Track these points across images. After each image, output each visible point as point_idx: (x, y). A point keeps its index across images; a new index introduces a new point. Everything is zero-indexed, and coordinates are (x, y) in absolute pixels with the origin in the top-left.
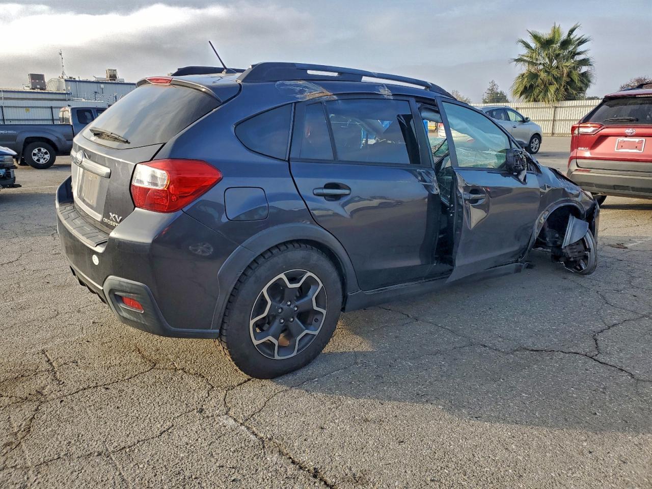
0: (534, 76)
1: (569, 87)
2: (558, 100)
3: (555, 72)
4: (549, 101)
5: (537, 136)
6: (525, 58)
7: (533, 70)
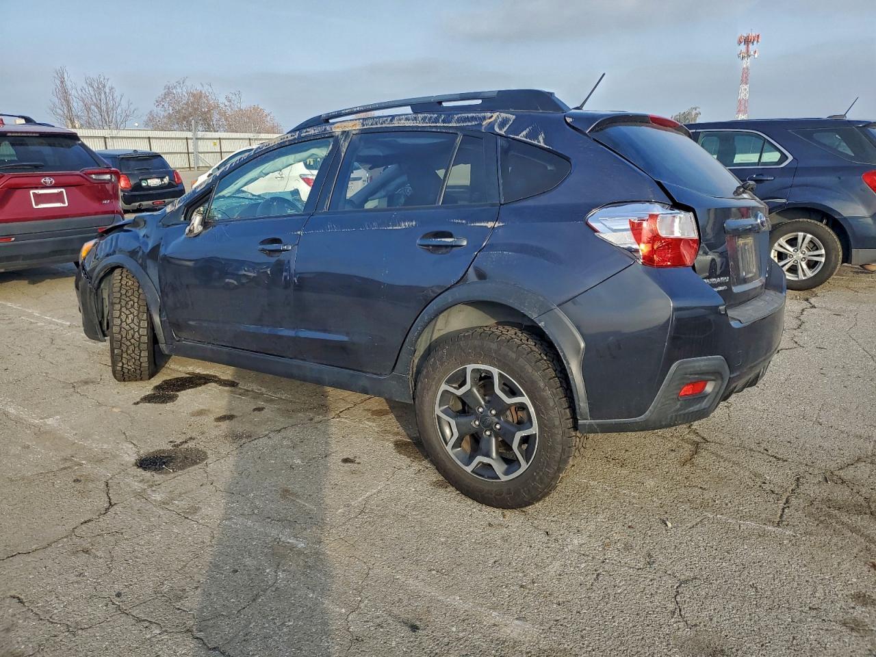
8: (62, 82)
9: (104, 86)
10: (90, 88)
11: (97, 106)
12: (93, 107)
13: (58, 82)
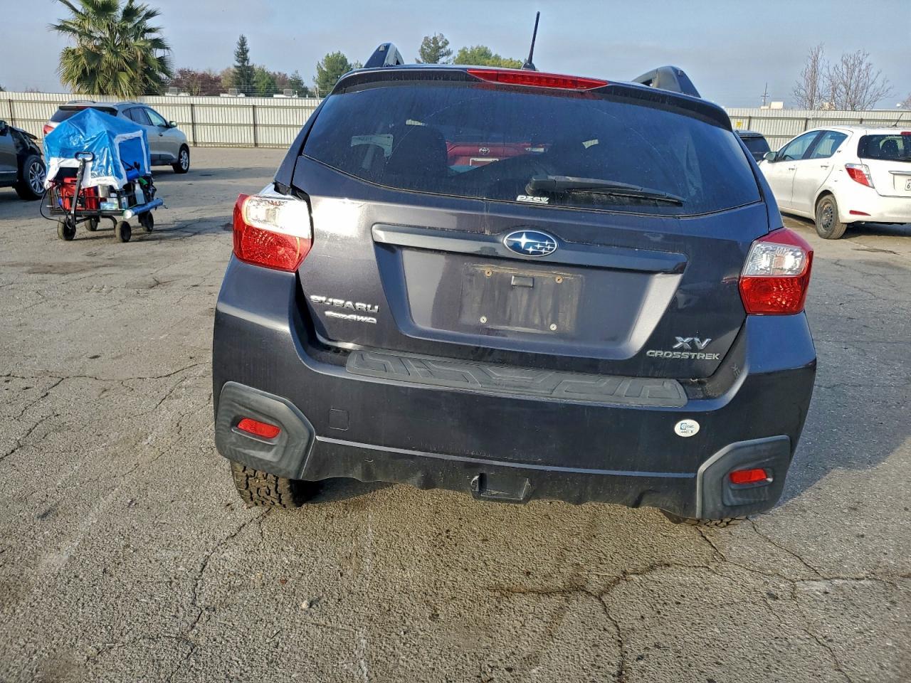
0: (94, 56)
1: (147, 76)
2: (136, 95)
3: (125, 54)
4: (123, 95)
5: (185, 148)
6: (71, 26)
7: (90, 46)
8: (814, 61)
9: (861, 63)
10: (844, 66)
11: (846, 85)
12: (841, 86)
13: (810, 62)
